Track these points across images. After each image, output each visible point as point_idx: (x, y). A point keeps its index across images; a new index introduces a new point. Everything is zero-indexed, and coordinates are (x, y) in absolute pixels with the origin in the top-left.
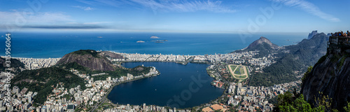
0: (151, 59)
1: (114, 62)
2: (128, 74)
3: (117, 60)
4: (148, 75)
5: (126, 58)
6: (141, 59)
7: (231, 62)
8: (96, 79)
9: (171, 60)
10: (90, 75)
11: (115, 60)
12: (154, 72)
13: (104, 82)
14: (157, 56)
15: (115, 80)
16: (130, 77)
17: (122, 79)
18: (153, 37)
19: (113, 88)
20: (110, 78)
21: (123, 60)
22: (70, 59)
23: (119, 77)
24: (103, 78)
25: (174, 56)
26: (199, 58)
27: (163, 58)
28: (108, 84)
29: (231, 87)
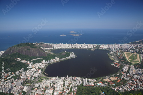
0: (71, 47)
1: (46, 50)
2: (56, 58)
3: (48, 48)
4: (69, 57)
5: (54, 47)
6: (64, 47)
7: (127, 50)
8: (34, 62)
9: (84, 47)
10: (30, 60)
11: (46, 49)
12: (72, 55)
13: (40, 64)
14: (75, 45)
15: (47, 62)
16: (57, 59)
17: (52, 61)
18: (71, 32)
19: (47, 67)
20: (44, 61)
21: (52, 48)
22: (13, 50)
23: (50, 60)
24: (39, 61)
25: (86, 45)
26: (103, 47)
27: (78, 46)
28: (43, 65)
29: (125, 67)
